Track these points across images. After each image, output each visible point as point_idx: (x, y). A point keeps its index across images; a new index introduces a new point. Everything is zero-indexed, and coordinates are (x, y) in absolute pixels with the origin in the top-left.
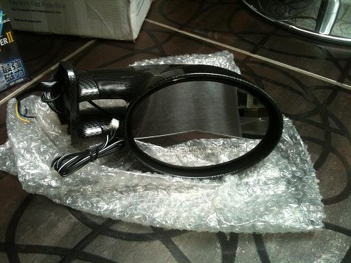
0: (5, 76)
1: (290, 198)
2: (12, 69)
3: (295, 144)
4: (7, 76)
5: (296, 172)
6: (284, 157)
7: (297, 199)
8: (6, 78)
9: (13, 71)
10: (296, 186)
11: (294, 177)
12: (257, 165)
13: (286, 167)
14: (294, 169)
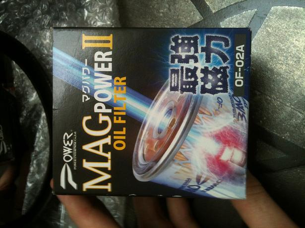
0: (204, 90)
1: (76, 18)
2: (191, 64)
3: (6, 11)
4: (209, 86)
5: (42, 10)
6: (26, 24)
7: (76, 10)
8: (213, 91)
9: (201, 65)
10: (61, 10)
11: (48, 12)
12: (38, 57)
13: (39, 21)
14: (39, 12)
